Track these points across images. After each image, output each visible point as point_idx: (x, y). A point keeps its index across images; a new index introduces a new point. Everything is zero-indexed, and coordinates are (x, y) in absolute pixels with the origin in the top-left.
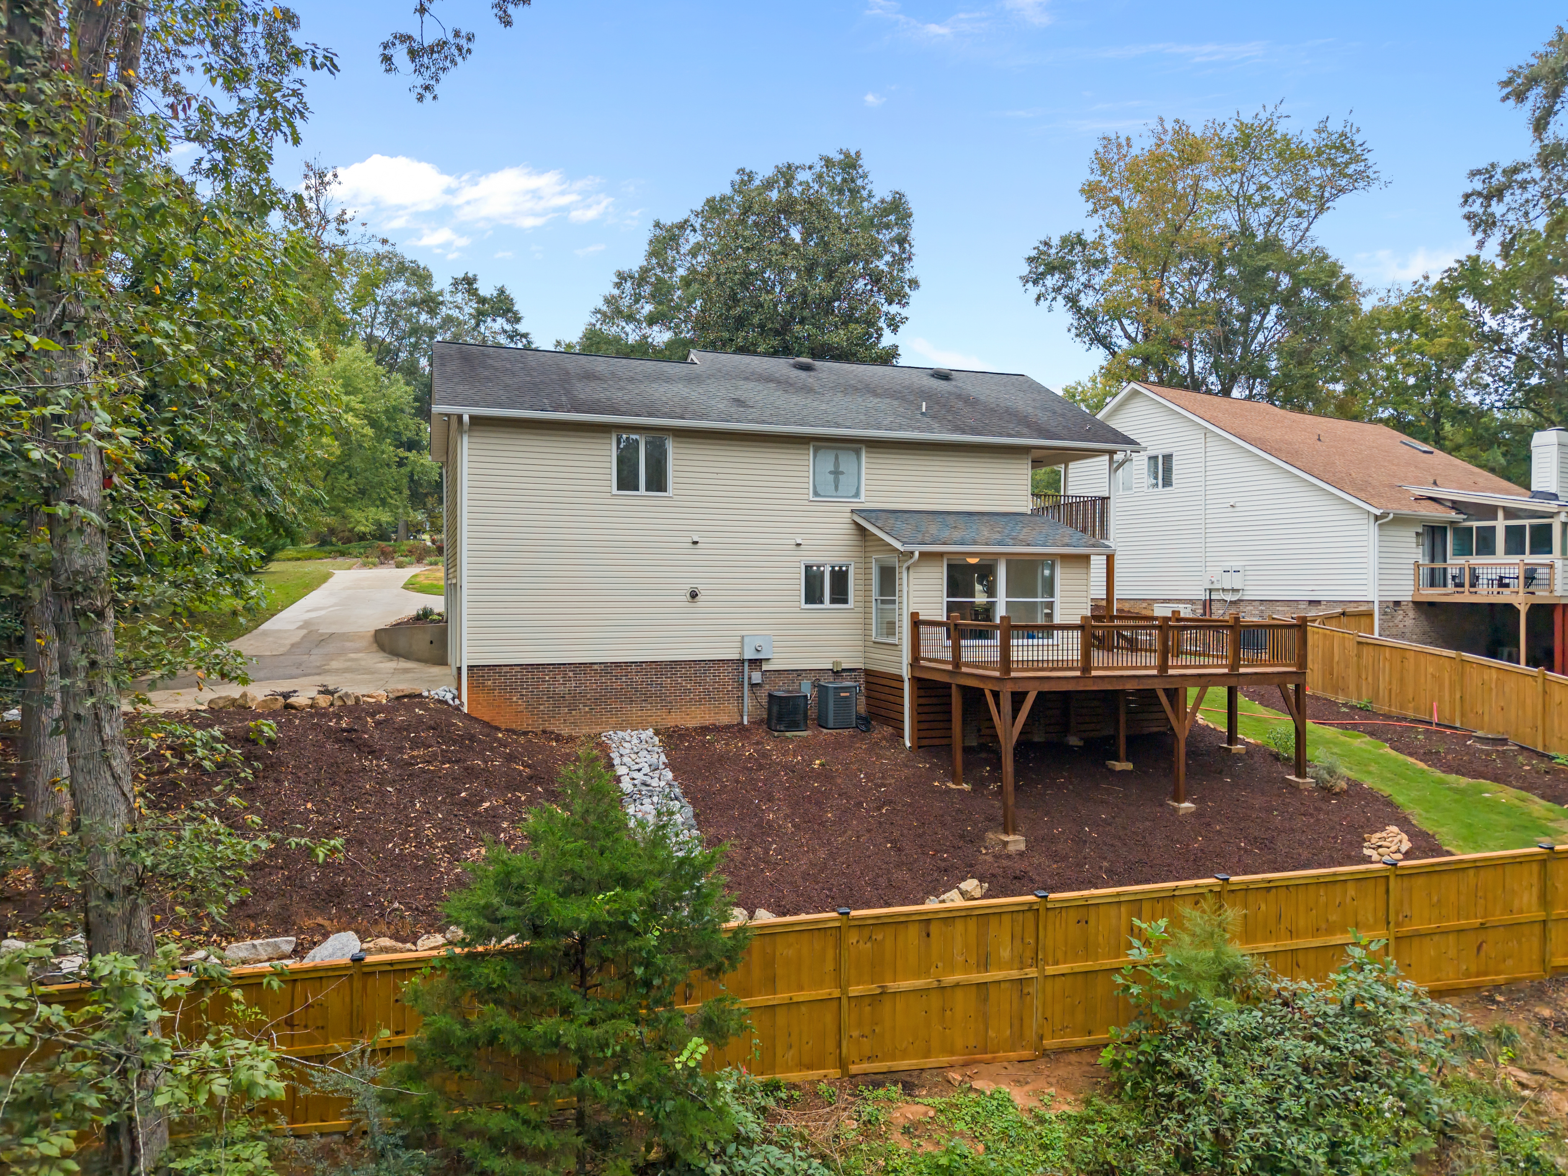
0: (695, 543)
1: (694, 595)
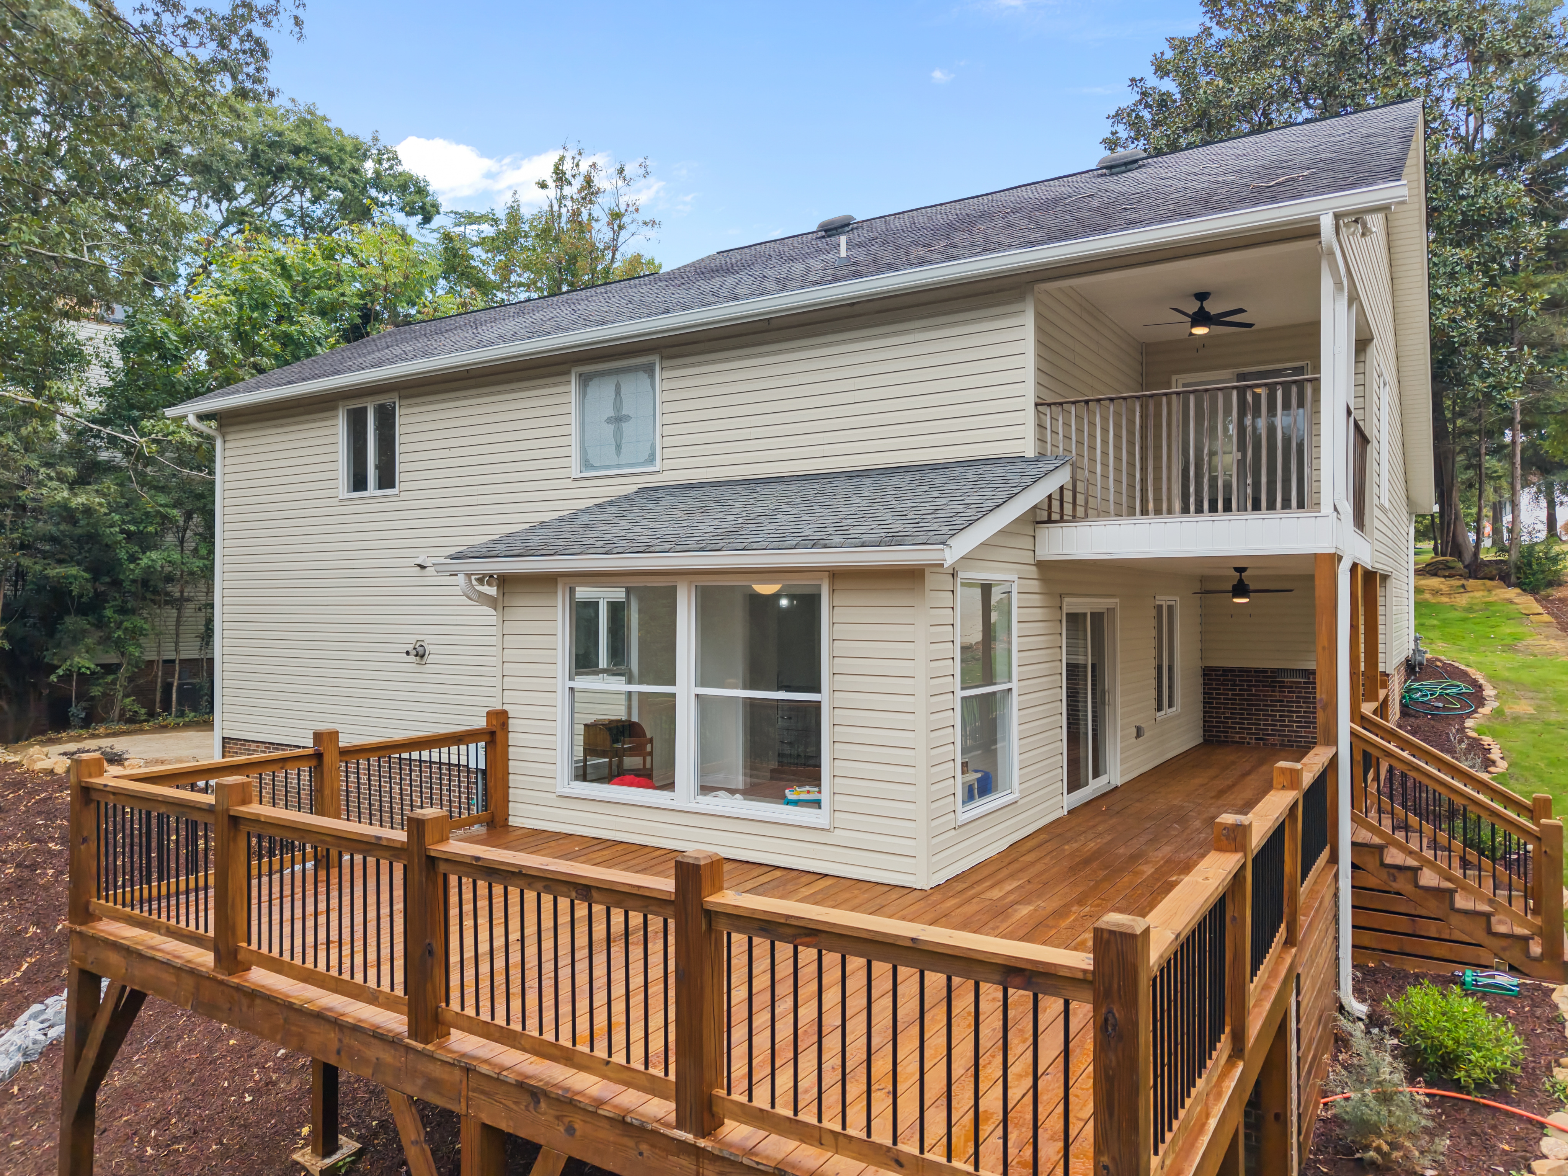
1: (420, 653)
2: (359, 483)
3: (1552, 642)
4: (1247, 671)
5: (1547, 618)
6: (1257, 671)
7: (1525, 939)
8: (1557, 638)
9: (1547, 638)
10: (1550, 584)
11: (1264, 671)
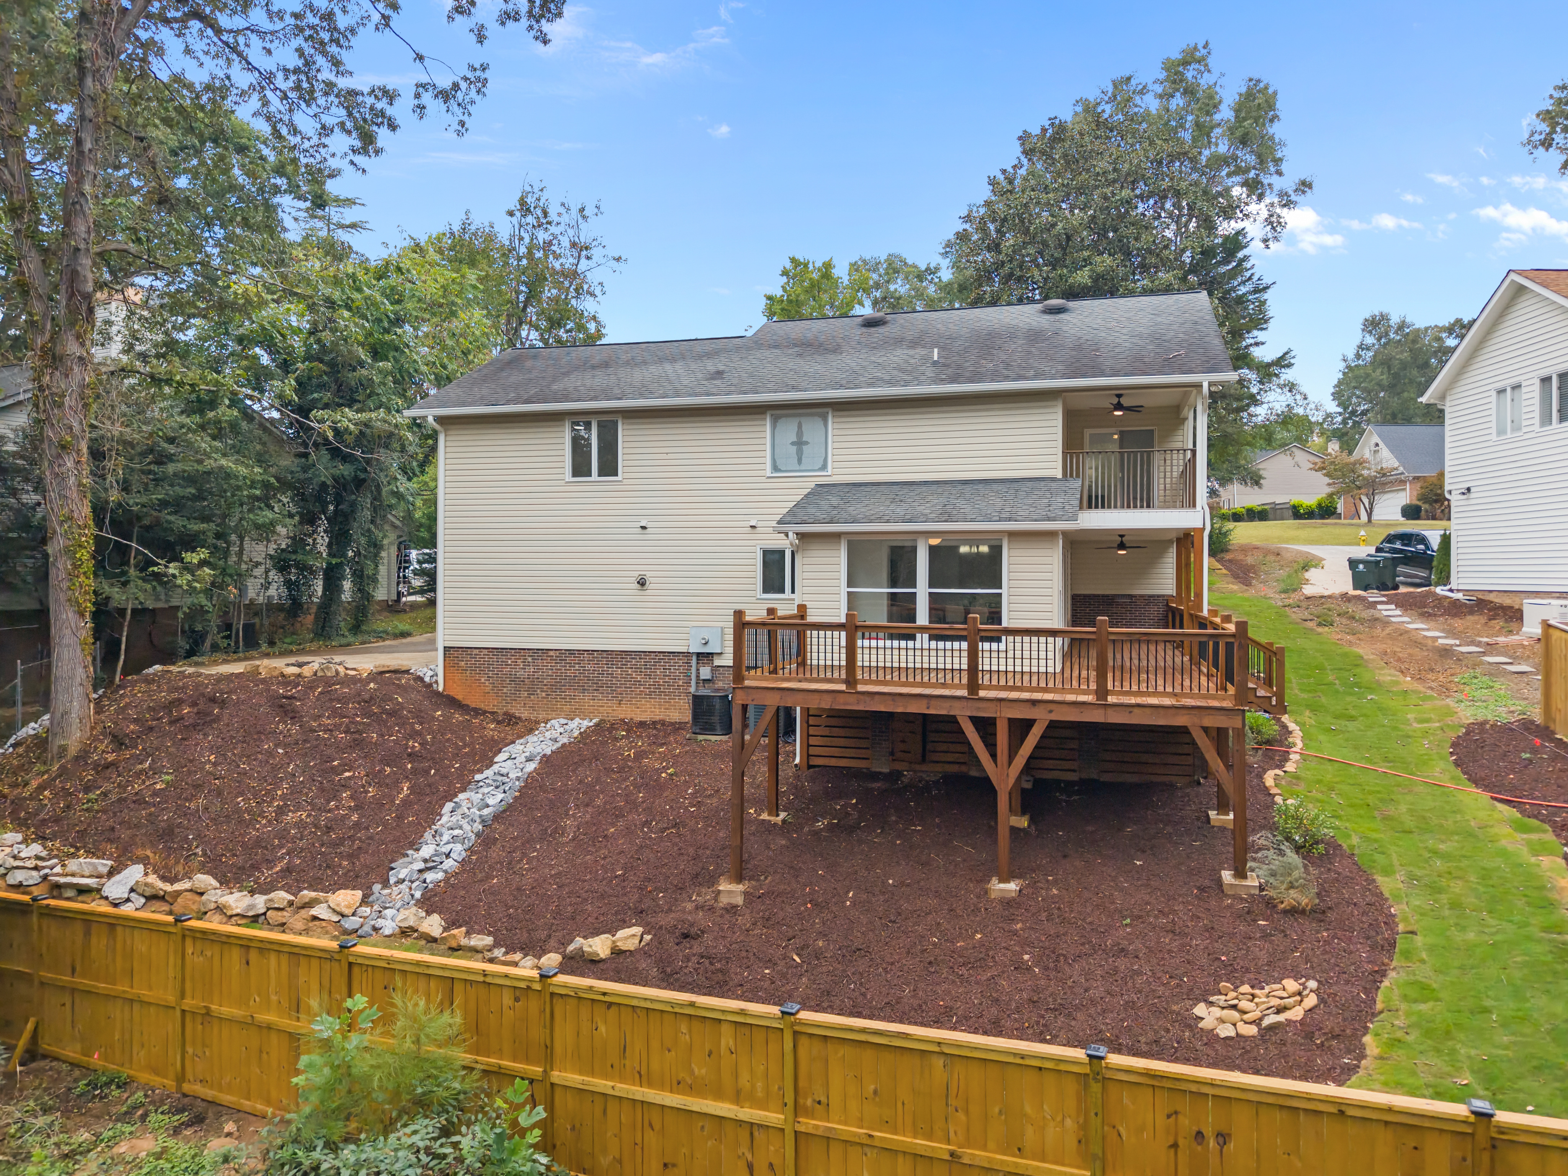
0: (643, 528)
1: (642, 583)
2: (580, 469)
3: (1231, 586)
4: (1098, 596)
5: (1224, 571)
6: (1103, 596)
7: (1270, 698)
8: (1233, 583)
9: (1228, 583)
10: (1222, 551)
11: (1107, 596)
